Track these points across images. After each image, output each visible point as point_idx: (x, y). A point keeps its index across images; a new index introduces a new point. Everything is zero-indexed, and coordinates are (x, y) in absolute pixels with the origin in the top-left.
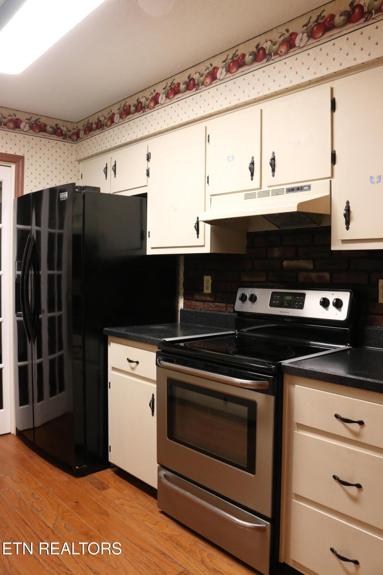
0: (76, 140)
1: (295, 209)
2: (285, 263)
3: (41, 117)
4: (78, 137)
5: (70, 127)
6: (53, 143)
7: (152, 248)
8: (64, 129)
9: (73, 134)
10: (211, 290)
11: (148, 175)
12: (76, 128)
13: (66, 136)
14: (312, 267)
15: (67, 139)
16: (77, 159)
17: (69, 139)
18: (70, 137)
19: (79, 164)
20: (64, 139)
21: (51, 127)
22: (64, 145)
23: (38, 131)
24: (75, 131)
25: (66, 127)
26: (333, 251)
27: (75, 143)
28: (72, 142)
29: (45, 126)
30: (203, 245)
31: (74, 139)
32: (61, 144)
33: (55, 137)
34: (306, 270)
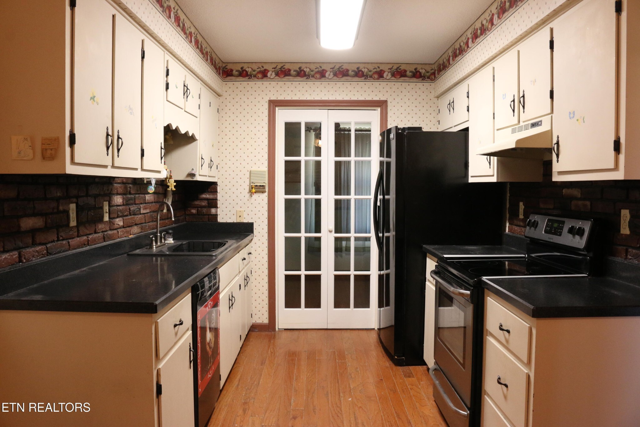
0: (434, 80)
1: (513, 146)
2: (564, 191)
3: (402, 65)
4: (435, 77)
5: (428, 68)
6: (413, 85)
7: (472, 177)
8: (423, 71)
9: (432, 74)
10: (523, 216)
11: (468, 111)
12: (433, 68)
13: (425, 77)
14: (579, 196)
15: (426, 79)
16: (436, 96)
17: (427, 80)
18: (428, 78)
19: (438, 100)
20: (422, 80)
21: (410, 72)
22: (423, 85)
23: (399, 77)
24: (433, 71)
25: (424, 69)
26: (554, 182)
27: (433, 82)
28: (431, 81)
29: (405, 71)
30: (492, 174)
31: (432, 78)
32: (420, 85)
33: (414, 80)
34: (576, 199)
